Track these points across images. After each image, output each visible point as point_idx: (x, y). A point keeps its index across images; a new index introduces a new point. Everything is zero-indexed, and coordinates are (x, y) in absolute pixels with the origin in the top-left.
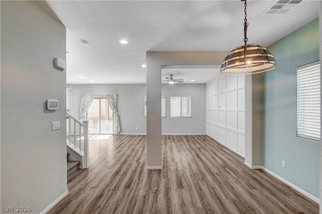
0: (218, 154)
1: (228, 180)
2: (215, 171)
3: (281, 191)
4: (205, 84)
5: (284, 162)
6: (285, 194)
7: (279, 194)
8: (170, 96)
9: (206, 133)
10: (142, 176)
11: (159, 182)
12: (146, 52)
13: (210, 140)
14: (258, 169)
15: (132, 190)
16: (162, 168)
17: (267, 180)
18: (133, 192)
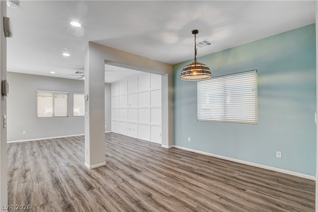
0: (138, 144)
1: (162, 157)
2: (150, 155)
3: (192, 155)
4: (111, 84)
5: (189, 138)
6: (195, 156)
7: (193, 157)
8: (74, 93)
9: (111, 130)
10: (92, 175)
11: (117, 174)
12: (88, 42)
13: (120, 136)
14: (172, 148)
15: (99, 188)
16: (106, 164)
17: (182, 152)
18: (102, 189)
